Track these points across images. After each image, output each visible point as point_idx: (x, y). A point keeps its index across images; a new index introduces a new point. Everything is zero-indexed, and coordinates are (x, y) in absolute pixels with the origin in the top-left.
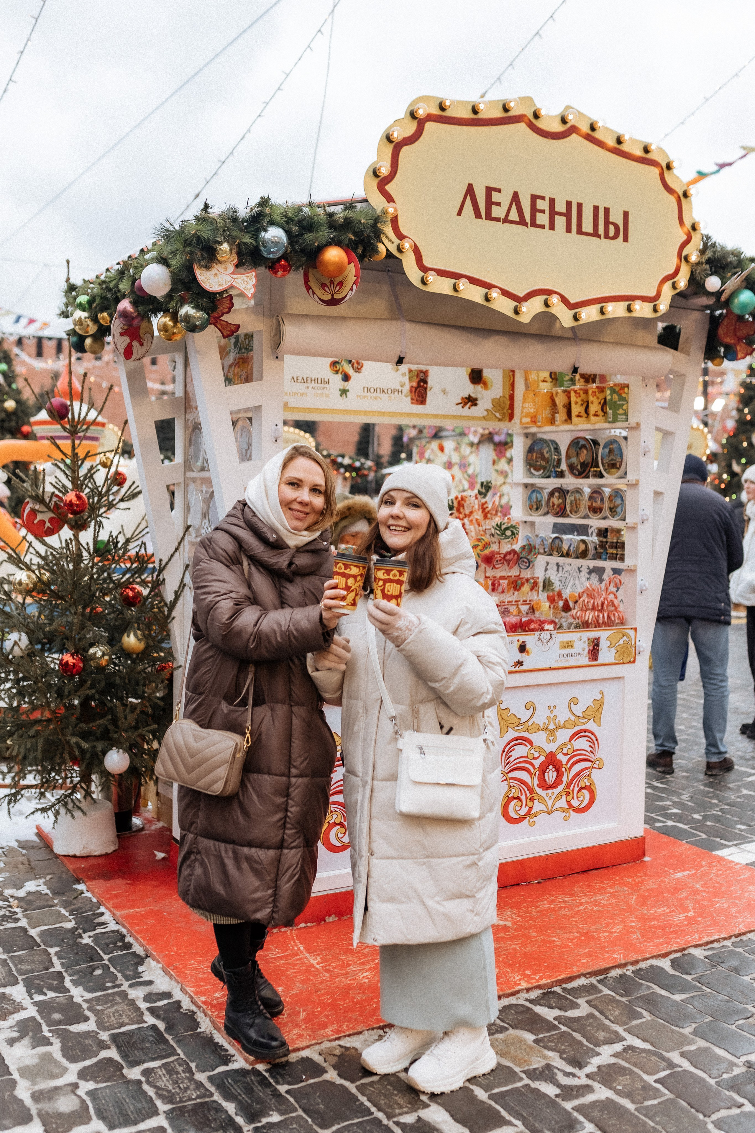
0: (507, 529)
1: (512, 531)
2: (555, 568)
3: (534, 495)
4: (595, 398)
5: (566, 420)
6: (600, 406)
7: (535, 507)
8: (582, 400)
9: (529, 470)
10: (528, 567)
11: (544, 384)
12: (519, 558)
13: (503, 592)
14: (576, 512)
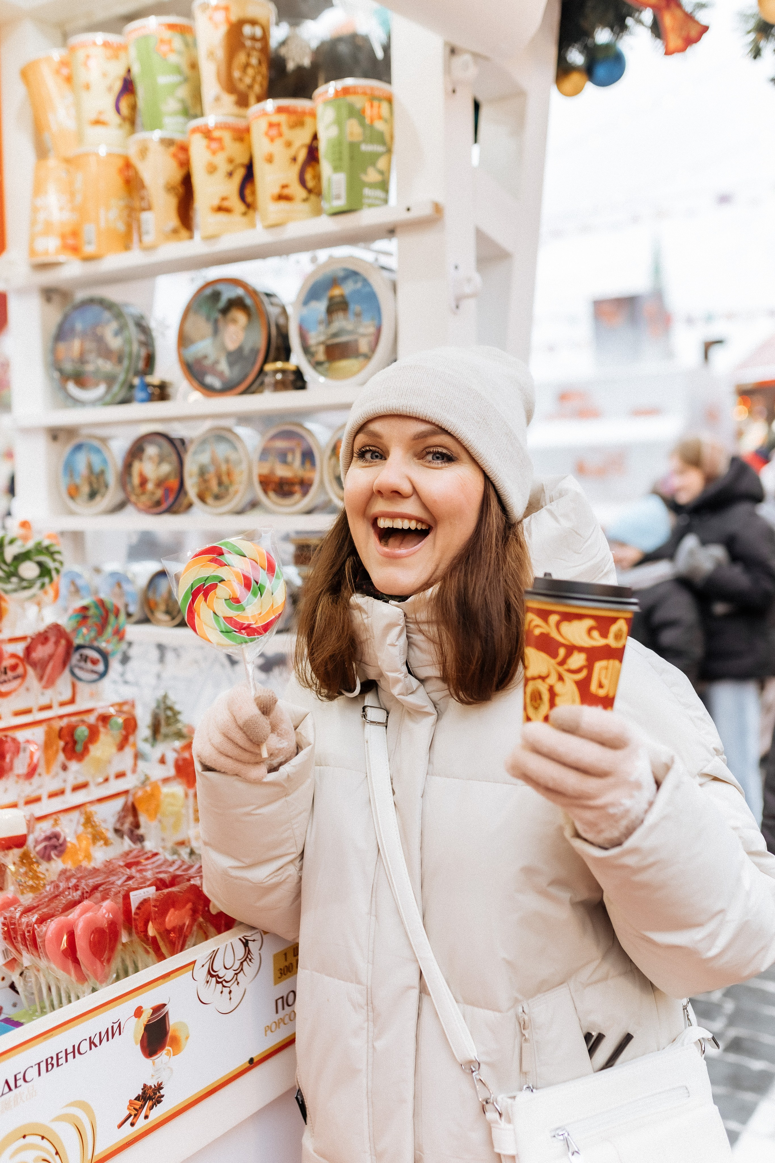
0: (23, 557)
1: (40, 564)
2: (155, 654)
3: (81, 462)
4: (279, 143)
5: (175, 231)
6: (295, 169)
7: (85, 490)
8: (231, 161)
9: (64, 389)
10: (103, 675)
11: (99, 130)
12: (71, 649)
13: (32, 772)
14: (217, 497)
